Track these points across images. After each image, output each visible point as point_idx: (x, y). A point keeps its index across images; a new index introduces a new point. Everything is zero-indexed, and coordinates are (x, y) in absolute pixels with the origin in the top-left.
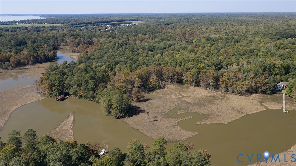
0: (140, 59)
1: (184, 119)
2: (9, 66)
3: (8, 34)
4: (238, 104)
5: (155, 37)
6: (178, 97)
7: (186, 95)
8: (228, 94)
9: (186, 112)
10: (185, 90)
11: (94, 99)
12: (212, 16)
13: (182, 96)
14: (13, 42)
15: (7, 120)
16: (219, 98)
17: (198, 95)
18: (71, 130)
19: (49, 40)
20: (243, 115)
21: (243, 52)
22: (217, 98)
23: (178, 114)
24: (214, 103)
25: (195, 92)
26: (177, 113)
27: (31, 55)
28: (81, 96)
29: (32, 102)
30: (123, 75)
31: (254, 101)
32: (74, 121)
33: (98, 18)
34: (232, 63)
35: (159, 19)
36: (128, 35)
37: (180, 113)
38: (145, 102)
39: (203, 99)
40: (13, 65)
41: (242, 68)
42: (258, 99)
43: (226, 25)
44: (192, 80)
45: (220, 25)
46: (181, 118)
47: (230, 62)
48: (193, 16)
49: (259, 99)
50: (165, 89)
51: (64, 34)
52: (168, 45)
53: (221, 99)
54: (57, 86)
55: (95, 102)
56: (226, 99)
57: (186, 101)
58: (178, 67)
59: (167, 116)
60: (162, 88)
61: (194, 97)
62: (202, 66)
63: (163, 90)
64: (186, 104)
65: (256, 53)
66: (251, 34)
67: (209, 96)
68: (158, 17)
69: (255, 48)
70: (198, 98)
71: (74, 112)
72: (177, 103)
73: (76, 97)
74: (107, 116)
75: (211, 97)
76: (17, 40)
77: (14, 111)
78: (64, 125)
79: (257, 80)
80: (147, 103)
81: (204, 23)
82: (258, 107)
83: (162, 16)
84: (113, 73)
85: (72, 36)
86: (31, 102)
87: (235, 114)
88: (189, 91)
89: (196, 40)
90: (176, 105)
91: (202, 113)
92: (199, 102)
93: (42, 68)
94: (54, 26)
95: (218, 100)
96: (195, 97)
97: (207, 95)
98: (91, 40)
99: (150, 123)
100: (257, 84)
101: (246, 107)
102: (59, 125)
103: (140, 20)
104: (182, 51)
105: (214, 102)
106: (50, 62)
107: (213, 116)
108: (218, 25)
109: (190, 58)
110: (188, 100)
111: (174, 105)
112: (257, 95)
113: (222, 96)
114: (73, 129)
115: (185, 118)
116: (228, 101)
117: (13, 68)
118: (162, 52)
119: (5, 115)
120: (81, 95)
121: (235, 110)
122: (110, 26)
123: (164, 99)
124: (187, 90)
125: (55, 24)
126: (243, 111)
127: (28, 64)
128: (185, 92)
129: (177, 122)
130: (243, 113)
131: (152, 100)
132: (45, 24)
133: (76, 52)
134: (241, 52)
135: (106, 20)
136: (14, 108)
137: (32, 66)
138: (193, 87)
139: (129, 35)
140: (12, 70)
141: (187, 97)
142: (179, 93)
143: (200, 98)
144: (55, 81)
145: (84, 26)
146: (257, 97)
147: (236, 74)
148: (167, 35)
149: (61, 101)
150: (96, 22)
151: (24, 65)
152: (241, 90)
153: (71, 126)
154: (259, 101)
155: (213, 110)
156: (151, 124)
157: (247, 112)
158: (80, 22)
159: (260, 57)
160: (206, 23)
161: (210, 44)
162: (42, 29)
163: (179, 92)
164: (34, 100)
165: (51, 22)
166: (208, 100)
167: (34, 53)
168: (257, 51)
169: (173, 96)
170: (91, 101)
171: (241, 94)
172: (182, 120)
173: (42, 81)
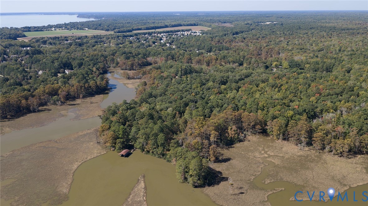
0: (212, 97)
1: (275, 192)
2: (58, 101)
3: (48, 51)
4: (338, 170)
5: (225, 57)
6: (263, 156)
7: (272, 154)
8: (325, 153)
9: (276, 180)
10: (270, 144)
11: (164, 157)
12: (292, 19)
13: (267, 154)
14: (56, 64)
15: (71, 184)
16: (314, 160)
17: (287, 153)
18: (144, 203)
19: (98, 61)
20: (346, 188)
21: (340, 90)
22: (311, 159)
23: (266, 183)
24: (308, 168)
25: (283, 149)
26: (265, 181)
27: (81, 87)
28: (148, 152)
29: (94, 158)
30: (197, 126)
31: (358, 166)
32: (145, 188)
33: (148, 21)
34: (328, 109)
35: (225, 23)
36: (190, 54)
37: (269, 182)
38: (225, 163)
39: (294, 160)
40: (62, 100)
41: (341, 118)
42: (363, 164)
43: (311, 35)
44: (279, 132)
45: (304, 36)
46: (271, 191)
47: (325, 109)
48: (267, 18)
49: (364, 162)
50: (246, 143)
51: (114, 51)
52: (244, 75)
53: (316, 161)
54: (121, 138)
55: (166, 160)
56: (323, 162)
57: (273, 162)
58: (260, 111)
59: (253, 186)
60: (243, 141)
61: (282, 157)
62: (290, 114)
63: (243, 144)
64: (275, 167)
65: (357, 93)
66: (347, 56)
67: (301, 156)
68: (222, 19)
69: (355, 82)
70: (288, 159)
71: (143, 175)
72: (262, 166)
73: (142, 152)
74: (182, 183)
75: (304, 158)
76: (61, 61)
77: (76, 170)
78: (136, 194)
79: (361, 138)
80: (227, 164)
81: (284, 33)
82: (363, 176)
83: (228, 19)
84: (184, 120)
85: (124, 55)
86: (92, 157)
87: (336, 187)
88: (276, 147)
89: (276, 63)
90: (262, 168)
91: (295, 183)
92: (289, 165)
93: (96, 104)
94: (98, 35)
95: (312, 162)
96: (284, 157)
97: (299, 154)
98: (146, 60)
99: (234, 196)
100: (362, 142)
101: (348, 176)
102: (130, 194)
103: (200, 25)
104: (262, 85)
105: (308, 166)
106: (103, 94)
107: (308, 188)
108: (302, 36)
109: (274, 100)
110: (277, 161)
111: (260, 169)
112: (362, 157)
113: (317, 156)
114: (146, 200)
115: (275, 190)
116: (325, 165)
117: (63, 103)
118: (237, 87)
119: (67, 177)
120: (148, 150)
121: (335, 181)
122: (165, 36)
123: (247, 158)
124: (273, 144)
125: (98, 30)
126: (345, 183)
127: (78, 97)
128: (270, 148)
129: (266, 196)
130: (345, 185)
131: (232, 159)
132: (85, 29)
133: (131, 79)
134: (338, 91)
135: (159, 25)
136: (76, 166)
137: (83, 100)
138: (280, 141)
139: (192, 54)
140: (62, 107)
141: (274, 156)
142: (264, 150)
143: (290, 158)
144: (119, 132)
145: (133, 35)
146: (362, 160)
147: (334, 128)
148: (239, 54)
149: (125, 157)
150: (147, 27)
151: (74, 98)
152: (341, 150)
153: (144, 196)
154: (364, 166)
155: (309, 178)
156: (236, 197)
157: (350, 183)
158: (128, 29)
159: (363, 99)
160: (285, 32)
161: (296, 73)
162: (85, 41)
163: (263, 147)
164: (95, 155)
165: (93, 28)
166: (300, 162)
167: (84, 84)
168: (358, 89)
169: (257, 154)
170: (161, 158)
171: (341, 155)
172: (272, 193)
173: (103, 131)
